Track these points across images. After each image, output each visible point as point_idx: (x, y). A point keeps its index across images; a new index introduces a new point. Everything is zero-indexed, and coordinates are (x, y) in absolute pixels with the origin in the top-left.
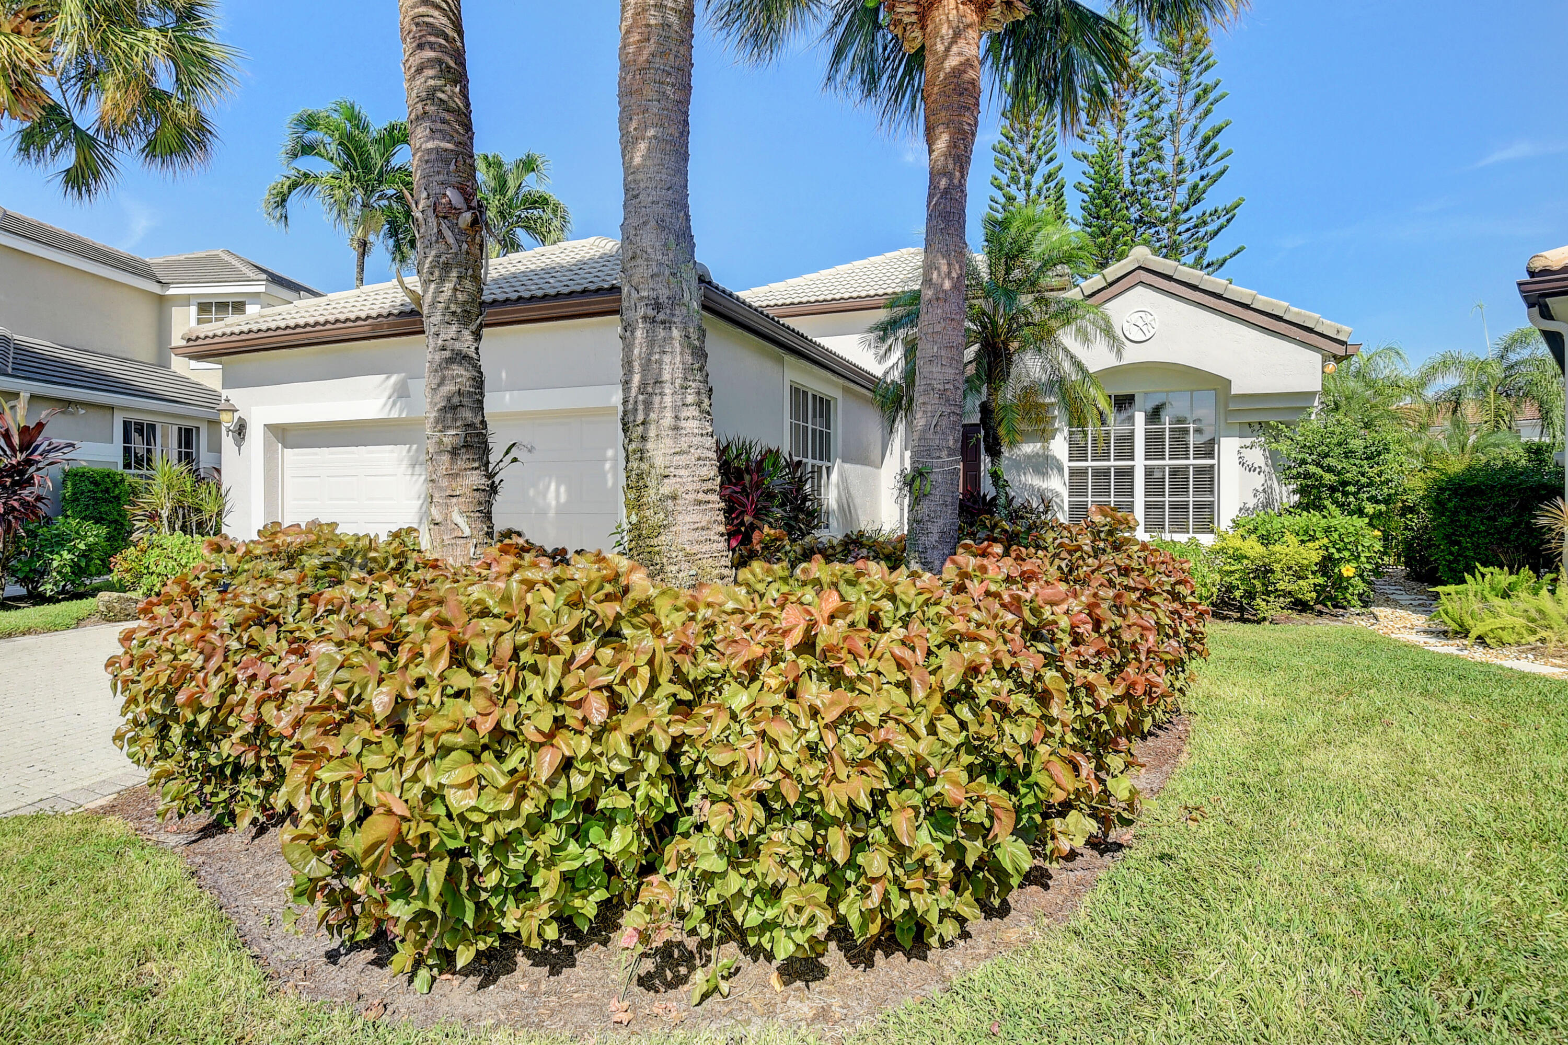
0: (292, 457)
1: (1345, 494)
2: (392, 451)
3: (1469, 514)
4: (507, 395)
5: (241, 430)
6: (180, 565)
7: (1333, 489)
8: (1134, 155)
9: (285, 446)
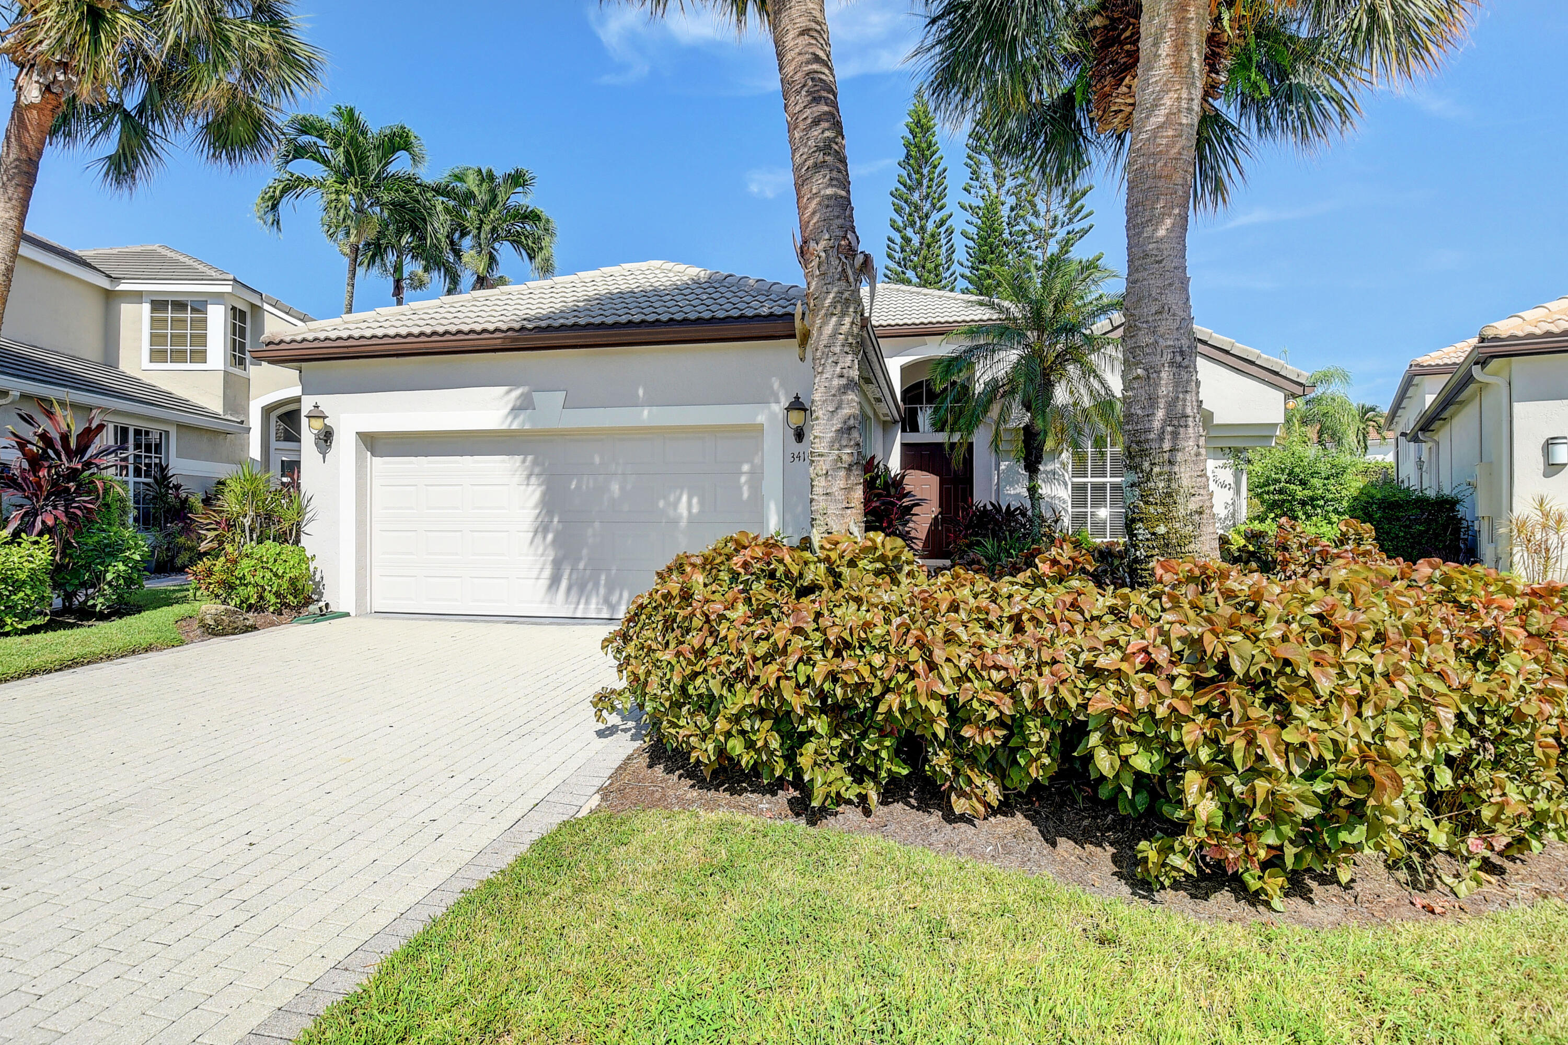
0: (380, 465)
1: (1314, 507)
2: (503, 461)
3: (1390, 523)
4: (646, 412)
5: (326, 438)
6: (276, 575)
7: (1303, 503)
8: (1012, 209)
9: (373, 454)
